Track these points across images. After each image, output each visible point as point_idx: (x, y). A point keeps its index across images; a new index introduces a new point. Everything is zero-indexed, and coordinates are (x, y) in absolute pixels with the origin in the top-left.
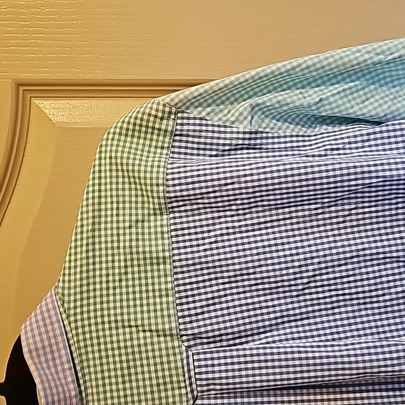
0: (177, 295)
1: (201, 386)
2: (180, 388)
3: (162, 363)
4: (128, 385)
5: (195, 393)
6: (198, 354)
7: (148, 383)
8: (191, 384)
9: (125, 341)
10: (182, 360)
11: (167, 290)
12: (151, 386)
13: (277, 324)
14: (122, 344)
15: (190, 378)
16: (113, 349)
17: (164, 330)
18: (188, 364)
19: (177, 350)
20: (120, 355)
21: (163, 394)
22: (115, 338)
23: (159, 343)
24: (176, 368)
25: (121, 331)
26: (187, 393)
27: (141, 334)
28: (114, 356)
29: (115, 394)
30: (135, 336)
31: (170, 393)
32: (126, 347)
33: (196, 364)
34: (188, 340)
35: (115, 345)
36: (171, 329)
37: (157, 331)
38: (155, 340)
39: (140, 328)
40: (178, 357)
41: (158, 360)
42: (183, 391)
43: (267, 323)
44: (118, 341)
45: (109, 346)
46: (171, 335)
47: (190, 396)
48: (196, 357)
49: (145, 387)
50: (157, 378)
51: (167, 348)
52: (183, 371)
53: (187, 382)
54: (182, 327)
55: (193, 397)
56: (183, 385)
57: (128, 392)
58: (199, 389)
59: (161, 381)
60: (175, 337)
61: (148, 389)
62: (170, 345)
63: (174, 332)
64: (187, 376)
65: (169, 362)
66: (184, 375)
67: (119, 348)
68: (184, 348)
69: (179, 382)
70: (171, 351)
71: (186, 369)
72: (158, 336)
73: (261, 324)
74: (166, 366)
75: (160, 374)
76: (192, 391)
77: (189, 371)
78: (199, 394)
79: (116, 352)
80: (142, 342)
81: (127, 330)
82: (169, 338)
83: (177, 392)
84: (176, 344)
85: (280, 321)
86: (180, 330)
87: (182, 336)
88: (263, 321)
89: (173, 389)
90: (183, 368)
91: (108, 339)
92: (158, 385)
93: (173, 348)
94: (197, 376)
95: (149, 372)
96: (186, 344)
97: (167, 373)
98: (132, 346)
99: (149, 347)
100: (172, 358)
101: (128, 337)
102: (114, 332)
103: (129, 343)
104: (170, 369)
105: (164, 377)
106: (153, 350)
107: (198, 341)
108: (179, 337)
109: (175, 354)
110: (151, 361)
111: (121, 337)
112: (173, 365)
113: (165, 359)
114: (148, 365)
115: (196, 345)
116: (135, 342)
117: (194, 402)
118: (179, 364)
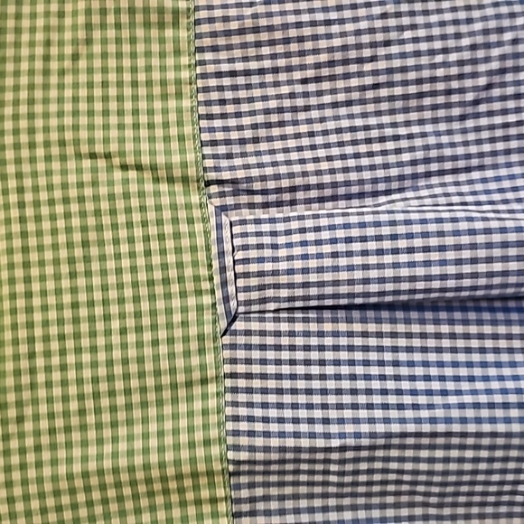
0: (201, 97)
1: (247, 289)
2: (199, 293)
3: (161, 237)
4: (81, 282)
5: (233, 304)
6: (243, 222)
7: (127, 278)
8: (224, 284)
9: (80, 185)
10: (207, 233)
11: (178, 82)
12: (135, 285)
13: (415, 176)
14: (73, 193)
15: (223, 269)
16: (51, 202)
17: (169, 167)
18: (220, 240)
19: (197, 213)
20: (68, 216)
21: (160, 304)
22: (57, 179)
23: (157, 194)
24: (194, 249)
25: (71, 165)
26: (214, 305)
27: (118, 175)
28: (53, 218)
29: (52, 300)
30: (102, 177)
31: (176, 303)
32: (81, 199)
33: (238, 242)
34: (222, 195)
35: (58, 194)
36: (184, 165)
37: (154, 168)
38: (149, 187)
39: (116, 161)
40: (199, 227)
41: (153, 230)
42: (207, 300)
43: (394, 172)
44: (65, 186)
45: (44, 196)
46: (185, 180)
47: (221, 309)
48: (237, 229)
49: (120, 286)
50: (149, 268)
51: (174, 207)
52: (209, 258)
53: (217, 279)
54: (209, 163)
55: (228, 312)
56: (206, 285)
57: (82, 297)
58: (242, 296)
59: (158, 275)
60: (193, 186)
61: (128, 293)
62: (181, 200)
63: (192, 172)
64: (216, 264)
65: (177, 236)
66: (210, 266)
67: (66, 201)
68: (211, 209)
69: (197, 279)
70: (182, 214)
71: (214, 250)
72: (156, 180)
73: (380, 173)
74: (170, 244)
75: (156, 260)
76: (226, 299)
77: (221, 254)
78: (241, 309)
79: (60, 209)
80: (118, 189)
81: (87, 163)
82: (178, 187)
83: (192, 301)
84: (195, 199)
85: (421, 169)
86: (205, 169)
87: (208, 184)
88: (386, 166)
89: (183, 294)
90: (208, 249)
91: (42, 181)
92: (151, 283)
93: (188, 206)
94: (240, 268)
95: (132, 255)
96: (217, 202)
97: (171, 258)
98: (96, 198)
99: (135, 202)
100: (184, 228)
101: (87, 177)
102: (56, 165)
103: (88, 192)
104: (178, 250)
105: (164, 267)
106: (143, 209)
107: (244, 199)
108: (203, 185)
109: (190, 221)
110: (138, 232)
111: (72, 179)
112: (185, 242)
113: (168, 229)
114: (131, 240)
115: (237, 207)
116: (103, 190)
117: (230, 324)
118: (200, 241)
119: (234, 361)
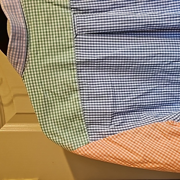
1: (79, 29)
2: (70, 30)
3: (63, 19)
4: (47, 27)
5: (77, 32)
6: (78, 16)
7: (56, 27)
8: (75, 28)
9: (47, 8)
10: (71, 18)
12: (58, 28)
13: (112, 8)
14: (45, 10)
15: (75, 25)
16: (41, 12)
17: (64, 5)
18: (74, 20)
19: (69, 14)
20: (44, 14)
21: (63, 32)
22: (42, 7)
23: (61, 10)
24: (69, 21)
25: (45, 4)
26: (73, 32)
27: (54, 6)
28: (41, 15)
29: (42, 31)
30: (51, 7)
31: (66, 32)
32: (47, 11)
33: (77, 20)
34: (74, 11)
35: (42, 10)
36: (67, 4)
37: (61, 5)
38: (60, 9)
39: (53, 4)
40: (70, 17)
41: (61, 18)
42: (72, 31)
43: (108, 7)
44: (44, 9)
45: (39, 10)
46: (67, 8)
47: (74, 33)
48: (77, 18)
49: (55, 28)
50: (60, 25)
52: (72, 23)
53: (73, 27)
54: (72, 4)
55: (76, 34)
56: (71, 29)
57: (48, 31)
58: (78, 31)
59: (62, 26)
60: (69, 9)
61: (57, 30)
62: (66, 12)
63: (68, 6)
64: (73, 24)
65: (66, 19)
66: (72, 25)
67: (44, 11)
68: (72, 13)
69: (70, 27)
71: (73, 21)
72: (61, 8)
73: (105, 7)
74: (64, 20)
75: (62, 23)
76: (75, 31)
77: (74, 22)
78: (78, 33)
79: (43, 13)
80: (54, 9)
81: (48, 4)
82: (66, 9)
83: (69, 32)
84: (69, 11)
85: (113, 6)
86: (71, 5)
87: (72, 8)
88: (106, 6)
89: (67, 30)
90: (72, 21)
91: (39, 8)
92: (61, 28)
93: (68, 13)
94: (78, 25)
95: (57, 22)
96: (73, 12)
97: (65, 23)
98: (50, 11)
99: (57, 12)
101: (48, 7)
102: (42, 4)
104: (66, 22)
105: (63, 25)
106: (59, 13)
107: (78, 12)
108: (70, 9)
109: (68, 16)
110: (58, 18)
111: (45, 7)
112: (67, 20)
113: (64, 17)
114: (57, 19)
115: (77, 13)
116: (51, 9)
117: (76, 36)
118: (70, 20)
119: (77, 43)
